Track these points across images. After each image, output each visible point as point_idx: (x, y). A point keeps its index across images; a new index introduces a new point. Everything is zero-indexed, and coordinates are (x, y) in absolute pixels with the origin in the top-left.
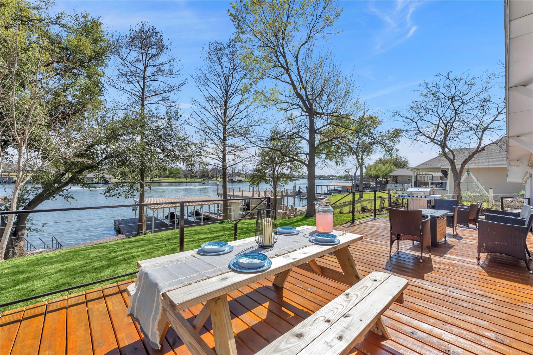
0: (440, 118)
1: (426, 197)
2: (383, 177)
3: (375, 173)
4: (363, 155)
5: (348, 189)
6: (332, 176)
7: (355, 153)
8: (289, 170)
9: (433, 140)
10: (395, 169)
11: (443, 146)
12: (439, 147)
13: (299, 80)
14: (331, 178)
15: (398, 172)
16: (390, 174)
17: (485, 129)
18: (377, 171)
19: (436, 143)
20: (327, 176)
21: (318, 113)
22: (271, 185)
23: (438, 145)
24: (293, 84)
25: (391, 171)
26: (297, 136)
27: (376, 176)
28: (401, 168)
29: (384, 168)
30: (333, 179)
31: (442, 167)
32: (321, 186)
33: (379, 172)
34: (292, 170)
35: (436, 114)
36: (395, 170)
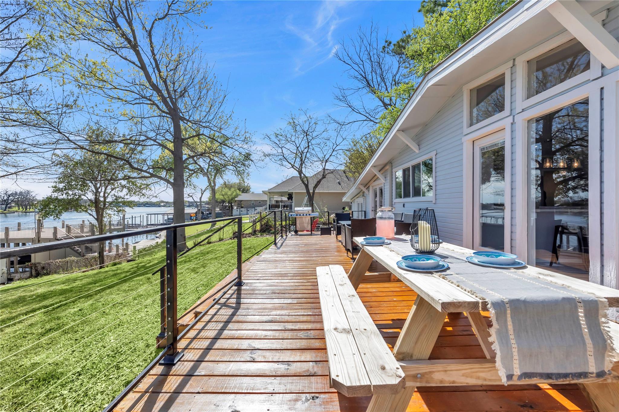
0: (297, 148)
1: (310, 215)
2: (229, 202)
3: (221, 197)
4: (215, 177)
5: (191, 217)
6: (162, 202)
7: (205, 174)
8: (125, 191)
9: (293, 166)
10: (240, 193)
11: (300, 172)
12: (297, 172)
13: (154, 66)
14: (162, 204)
15: (243, 197)
16: (236, 199)
17: (326, 161)
18: (223, 195)
19: (295, 169)
20: (156, 203)
21: (185, 119)
22: (90, 215)
23: (297, 170)
24: (143, 67)
25: (237, 196)
26: (152, 142)
27: (222, 201)
28: (244, 193)
29: (229, 193)
30: (164, 206)
31: (289, 191)
32: (155, 214)
33: (226, 197)
34: (129, 191)
35: (294, 143)
36: (240, 195)
